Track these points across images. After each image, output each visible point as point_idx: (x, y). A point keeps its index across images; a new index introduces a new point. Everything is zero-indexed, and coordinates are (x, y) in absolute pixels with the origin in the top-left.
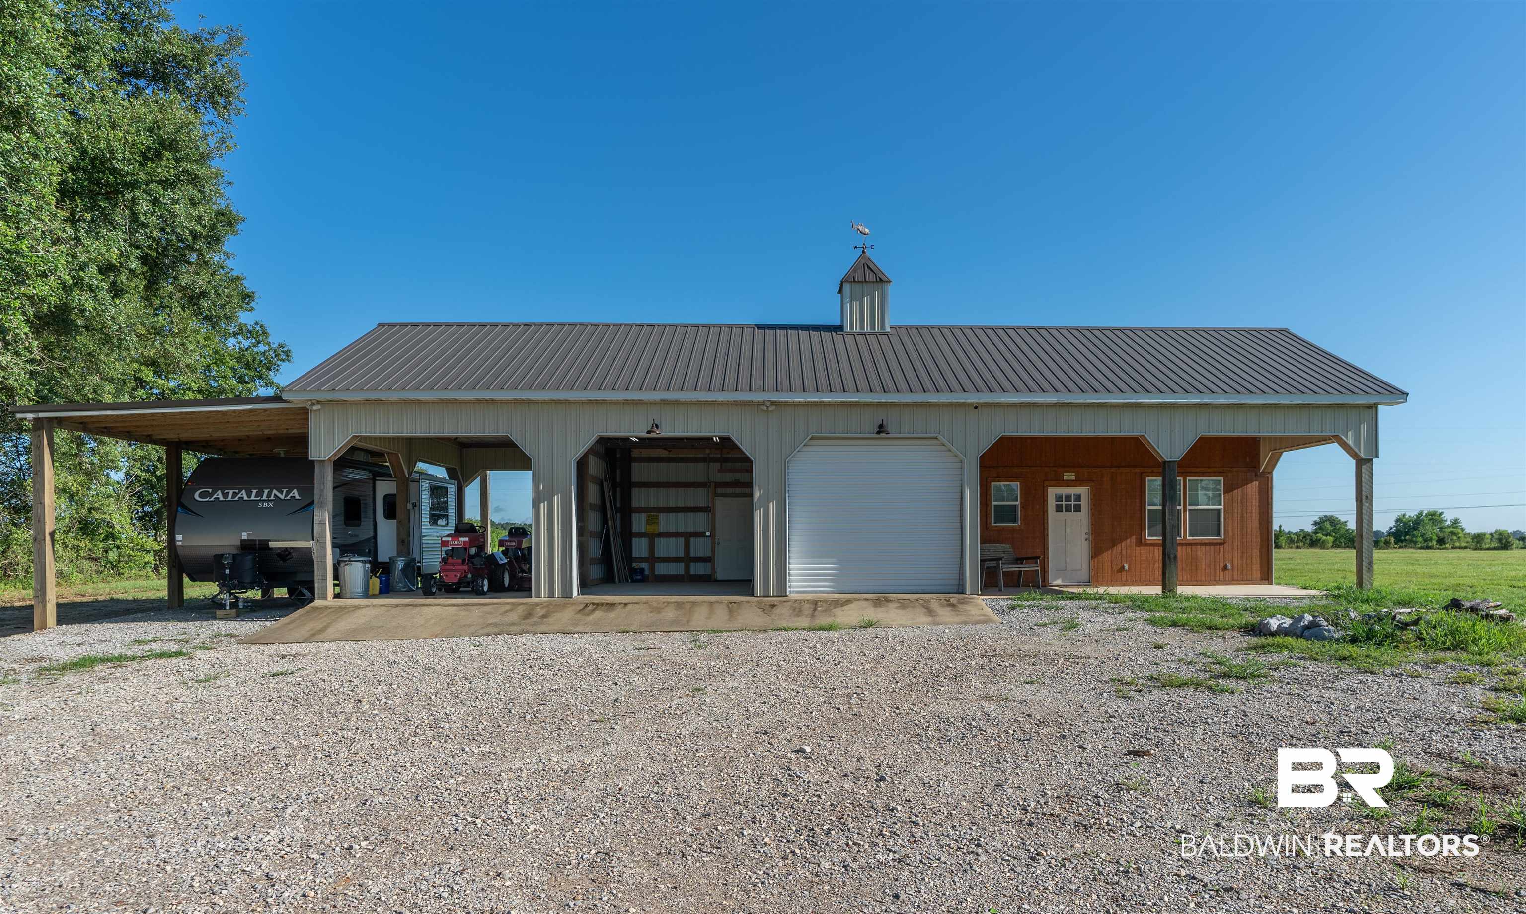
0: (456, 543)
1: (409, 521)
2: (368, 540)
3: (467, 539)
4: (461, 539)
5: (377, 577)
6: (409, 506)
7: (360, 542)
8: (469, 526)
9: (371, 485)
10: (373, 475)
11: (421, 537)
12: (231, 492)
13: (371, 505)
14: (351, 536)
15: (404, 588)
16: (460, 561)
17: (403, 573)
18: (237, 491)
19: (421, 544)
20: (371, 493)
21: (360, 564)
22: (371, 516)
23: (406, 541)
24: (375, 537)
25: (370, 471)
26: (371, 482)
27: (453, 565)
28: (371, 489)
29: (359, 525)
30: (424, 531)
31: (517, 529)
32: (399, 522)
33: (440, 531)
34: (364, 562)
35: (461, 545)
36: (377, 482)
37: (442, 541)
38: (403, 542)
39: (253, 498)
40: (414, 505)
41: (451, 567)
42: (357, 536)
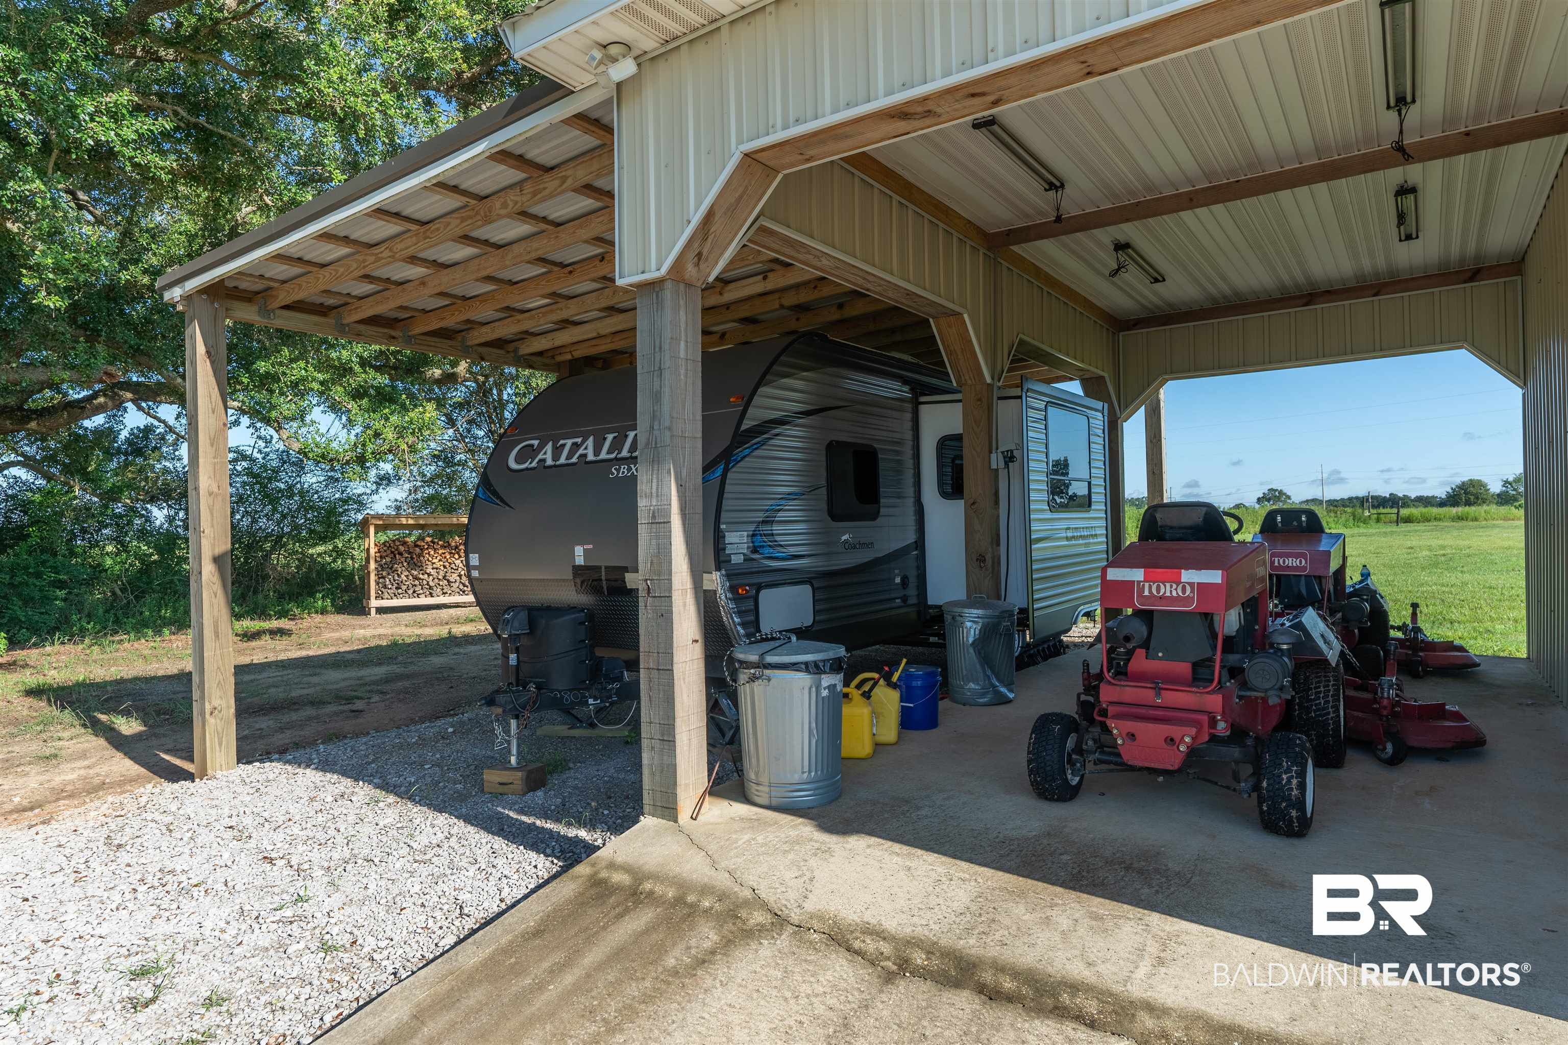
0: (1168, 590)
1: (997, 502)
2: (902, 553)
3: (1214, 577)
4: (1187, 576)
5: (894, 686)
6: (996, 461)
7: (877, 562)
8: (1197, 518)
9: (908, 416)
10: (912, 390)
11: (1029, 542)
12: (569, 442)
13: (909, 463)
14: (851, 546)
15: (983, 695)
16: (1183, 668)
17: (978, 653)
18: (579, 440)
19: (1029, 560)
20: (909, 435)
21: (802, 679)
22: (910, 491)
23: (988, 557)
24: (920, 544)
25: (905, 381)
26: (909, 406)
27: (1158, 681)
28: (909, 425)
29: (875, 516)
30: (1035, 526)
31: (1292, 515)
32: (971, 506)
33: (1073, 524)
34: (814, 669)
35: (1187, 600)
36: (923, 409)
37: (1105, 583)
38: (981, 559)
39: (603, 455)
40: (1009, 458)
41: (1145, 694)
42: (869, 545)
